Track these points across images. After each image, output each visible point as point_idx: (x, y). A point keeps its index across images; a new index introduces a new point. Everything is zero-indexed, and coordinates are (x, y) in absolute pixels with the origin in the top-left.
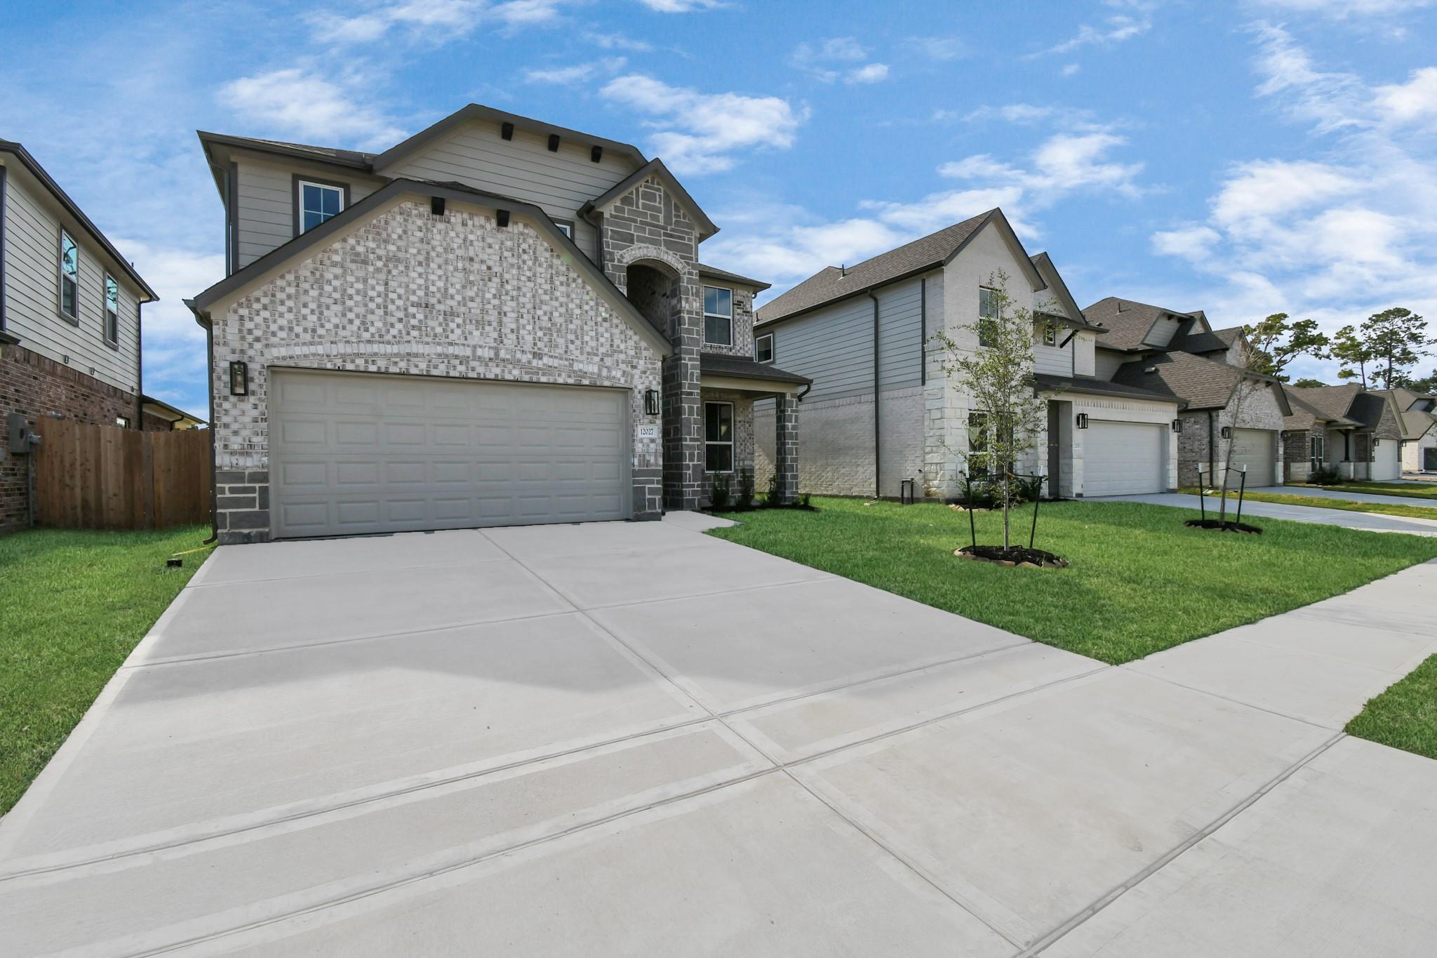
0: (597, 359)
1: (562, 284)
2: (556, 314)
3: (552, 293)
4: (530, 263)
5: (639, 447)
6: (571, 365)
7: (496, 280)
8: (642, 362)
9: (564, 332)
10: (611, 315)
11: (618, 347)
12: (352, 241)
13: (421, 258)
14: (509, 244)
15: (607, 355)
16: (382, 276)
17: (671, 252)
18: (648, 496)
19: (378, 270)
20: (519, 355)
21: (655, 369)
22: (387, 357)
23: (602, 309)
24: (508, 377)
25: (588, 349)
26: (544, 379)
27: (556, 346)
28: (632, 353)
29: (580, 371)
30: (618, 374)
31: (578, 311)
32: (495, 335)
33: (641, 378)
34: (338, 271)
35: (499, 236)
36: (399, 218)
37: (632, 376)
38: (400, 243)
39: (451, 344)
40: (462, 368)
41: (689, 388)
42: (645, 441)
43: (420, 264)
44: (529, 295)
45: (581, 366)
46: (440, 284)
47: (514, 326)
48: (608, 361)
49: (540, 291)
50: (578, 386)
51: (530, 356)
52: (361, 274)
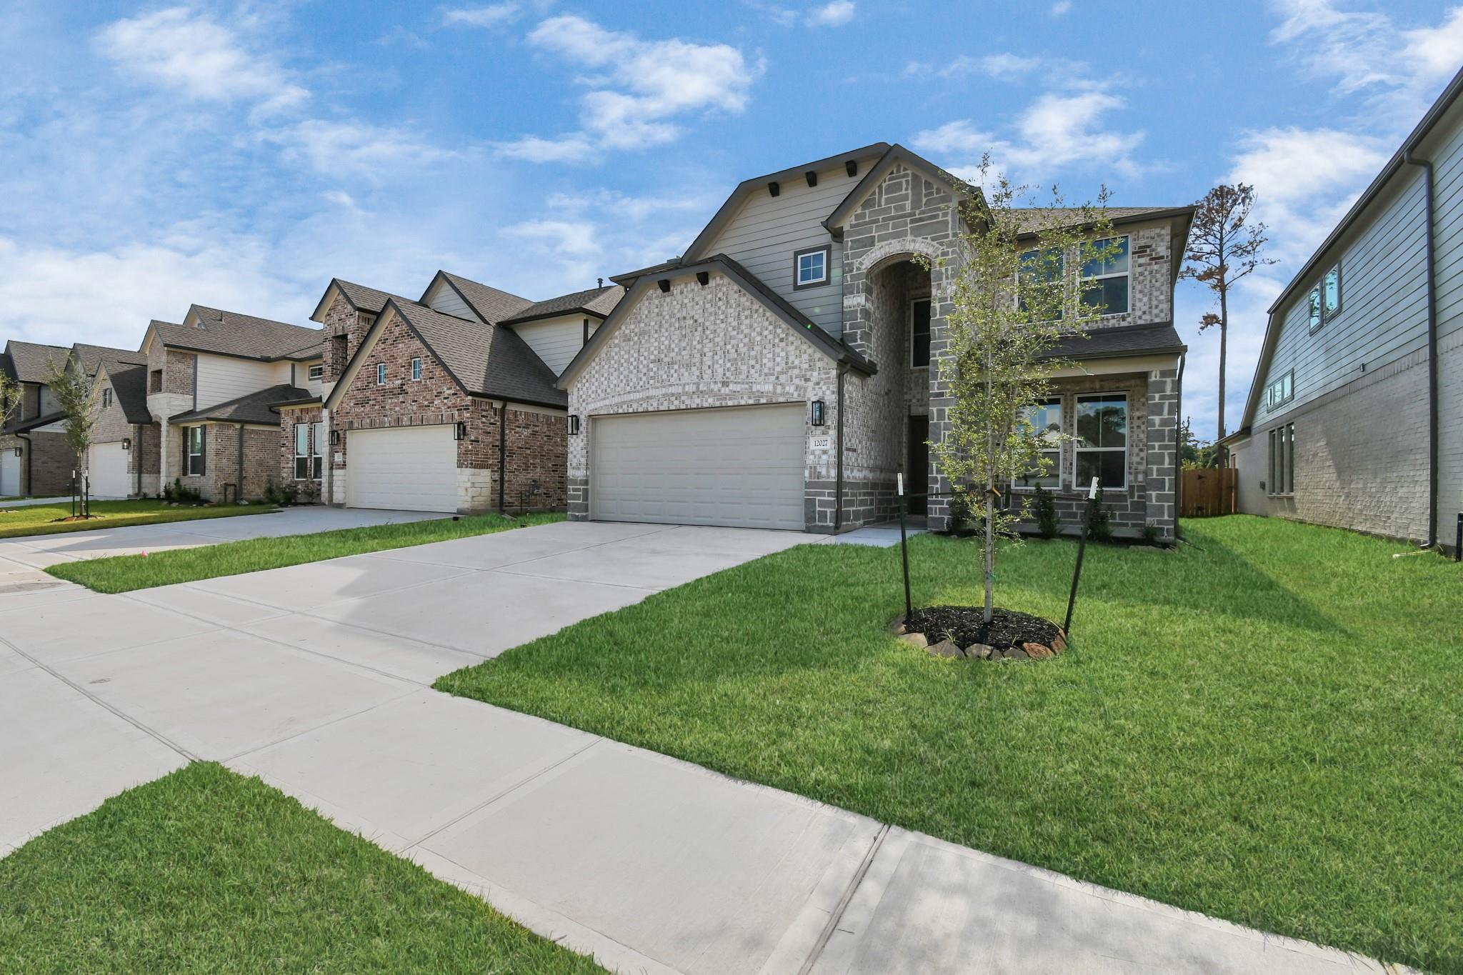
0: (773, 378)
1: (746, 318)
2: (741, 345)
3: (739, 328)
4: (723, 308)
5: (810, 459)
6: (751, 388)
7: (700, 329)
8: (815, 374)
9: (746, 358)
10: (787, 335)
11: (793, 363)
12: (623, 328)
13: (657, 327)
14: (709, 297)
15: (782, 373)
16: (637, 347)
17: (920, 239)
18: (818, 509)
19: (635, 343)
20: (712, 386)
21: (829, 378)
22: (637, 401)
23: (779, 331)
24: (706, 405)
25: (766, 370)
26: (730, 403)
27: (740, 373)
28: (806, 366)
29: (758, 391)
30: (790, 389)
31: (758, 338)
32: (697, 373)
33: (814, 389)
34: (617, 349)
35: (704, 293)
36: (647, 303)
37: (805, 390)
38: (646, 321)
39: (670, 385)
40: (676, 403)
41: (938, 389)
42: (817, 453)
43: (656, 331)
44: (722, 334)
45: (759, 387)
46: (666, 343)
47: (710, 363)
48: (783, 378)
49: (730, 329)
50: (757, 406)
51: (720, 385)
52: (626, 348)
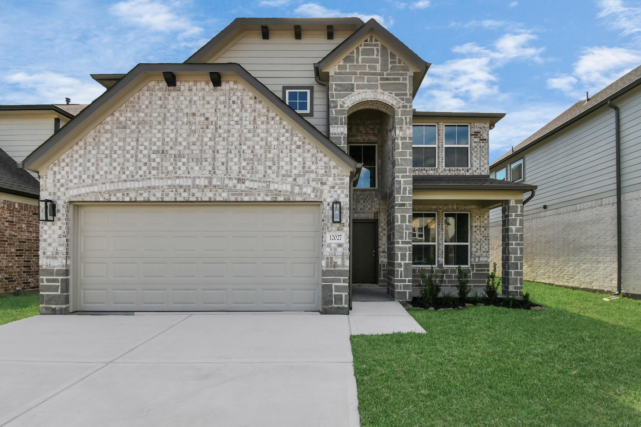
0: (290, 180)
1: (263, 123)
2: (257, 147)
3: (254, 131)
4: (238, 111)
5: (327, 251)
6: (268, 186)
7: (212, 127)
8: (331, 179)
9: (263, 160)
10: (303, 143)
11: (309, 168)
12: (117, 114)
13: (160, 119)
14: (222, 98)
15: (299, 176)
16: (135, 135)
18: (334, 293)
19: (132, 132)
20: (227, 181)
21: (343, 184)
22: (136, 190)
23: (296, 139)
24: (219, 199)
25: (283, 172)
26: (246, 199)
27: (257, 172)
28: (322, 172)
29: (276, 190)
30: (309, 190)
31: (275, 143)
32: (210, 168)
33: (330, 192)
34: (108, 135)
35: (215, 94)
37: (322, 192)
38: (147, 111)
39: (178, 177)
40: (185, 195)
42: (333, 246)
43: (159, 123)
44: (236, 135)
45: (276, 186)
46: (173, 135)
47: (224, 160)
48: (300, 181)
49: (245, 131)
50: (274, 203)
51: (235, 182)
52: (122, 136)
